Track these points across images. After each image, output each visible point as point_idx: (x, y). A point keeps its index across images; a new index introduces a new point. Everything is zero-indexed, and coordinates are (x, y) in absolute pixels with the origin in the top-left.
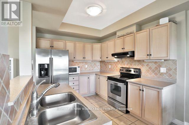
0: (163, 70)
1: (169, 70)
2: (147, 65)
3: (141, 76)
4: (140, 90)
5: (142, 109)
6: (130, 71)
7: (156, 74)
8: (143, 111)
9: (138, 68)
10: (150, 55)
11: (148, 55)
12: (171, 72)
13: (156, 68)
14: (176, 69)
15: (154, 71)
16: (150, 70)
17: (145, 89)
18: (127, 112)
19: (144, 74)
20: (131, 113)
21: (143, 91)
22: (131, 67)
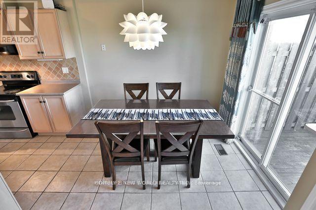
0: (65, 70)
1: (71, 69)
2: (45, 65)
3: (41, 81)
4: (41, 102)
5: (51, 123)
6: (21, 76)
7: (59, 76)
8: (52, 124)
9: (33, 70)
10: (42, 53)
11: (39, 53)
12: (73, 72)
13: (56, 68)
14: (77, 68)
15: (55, 73)
16: (51, 71)
17: (46, 100)
18: (35, 135)
19: (44, 79)
20: (40, 133)
21: (44, 102)
22: (20, 70)
